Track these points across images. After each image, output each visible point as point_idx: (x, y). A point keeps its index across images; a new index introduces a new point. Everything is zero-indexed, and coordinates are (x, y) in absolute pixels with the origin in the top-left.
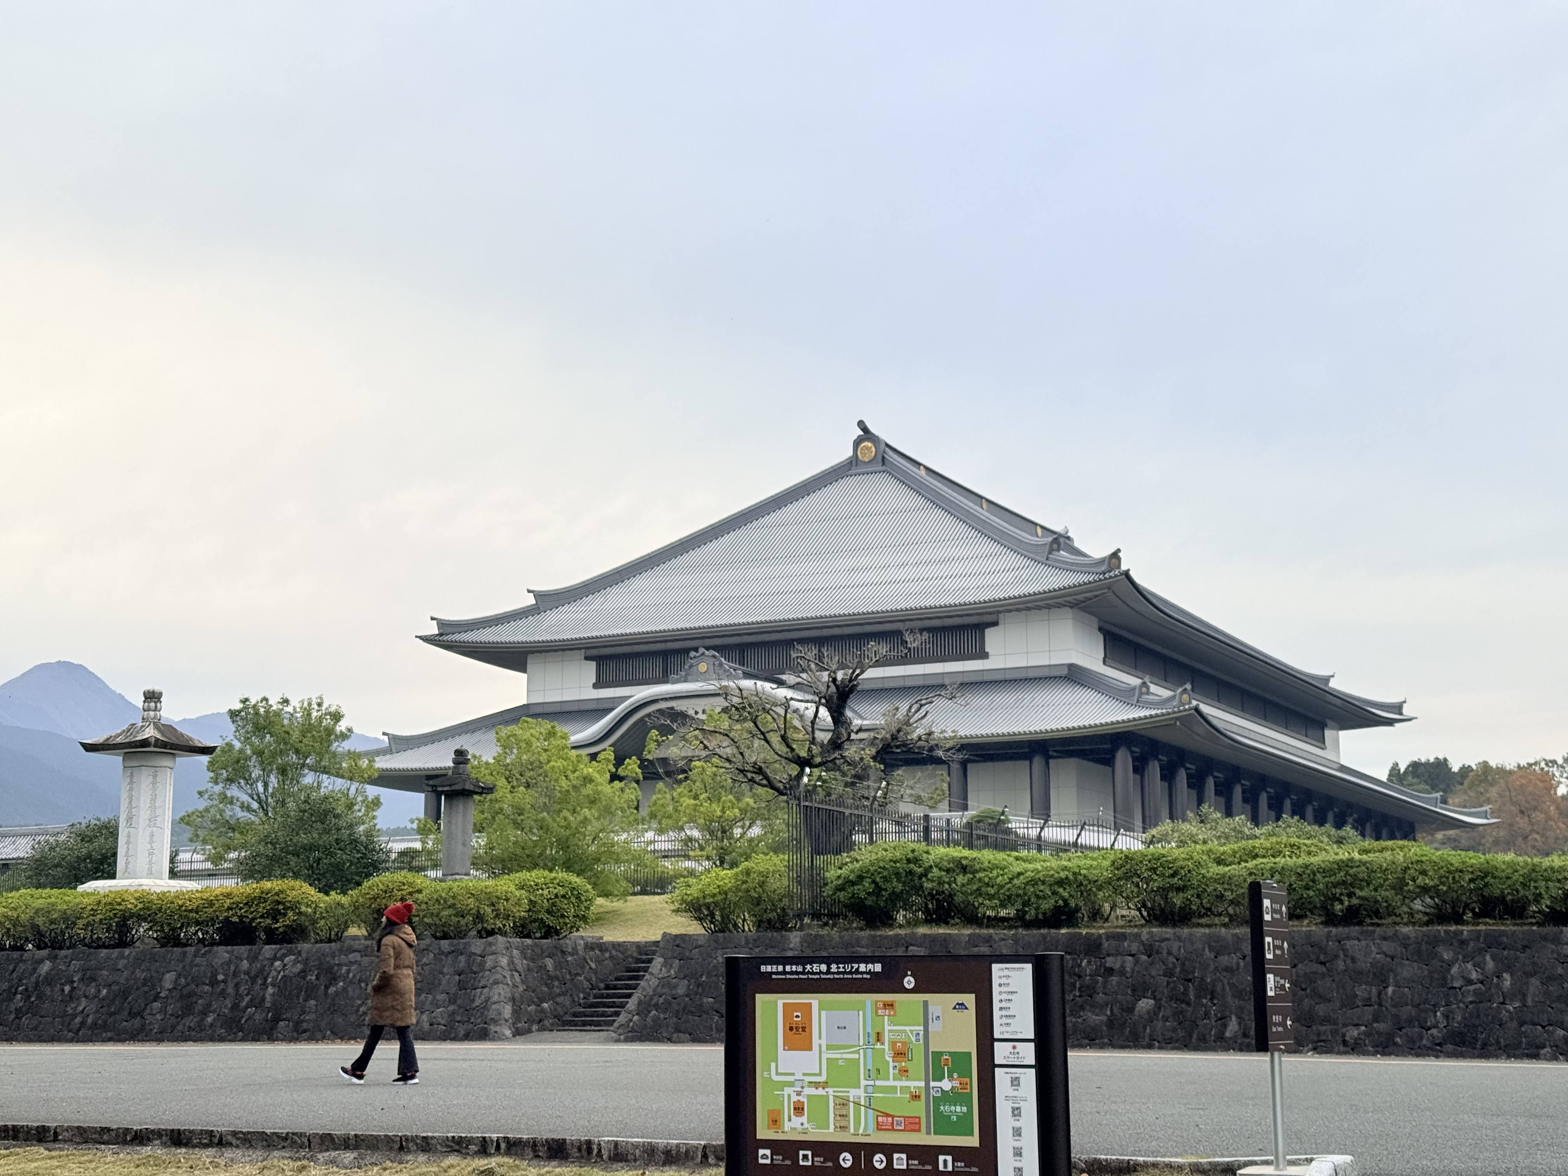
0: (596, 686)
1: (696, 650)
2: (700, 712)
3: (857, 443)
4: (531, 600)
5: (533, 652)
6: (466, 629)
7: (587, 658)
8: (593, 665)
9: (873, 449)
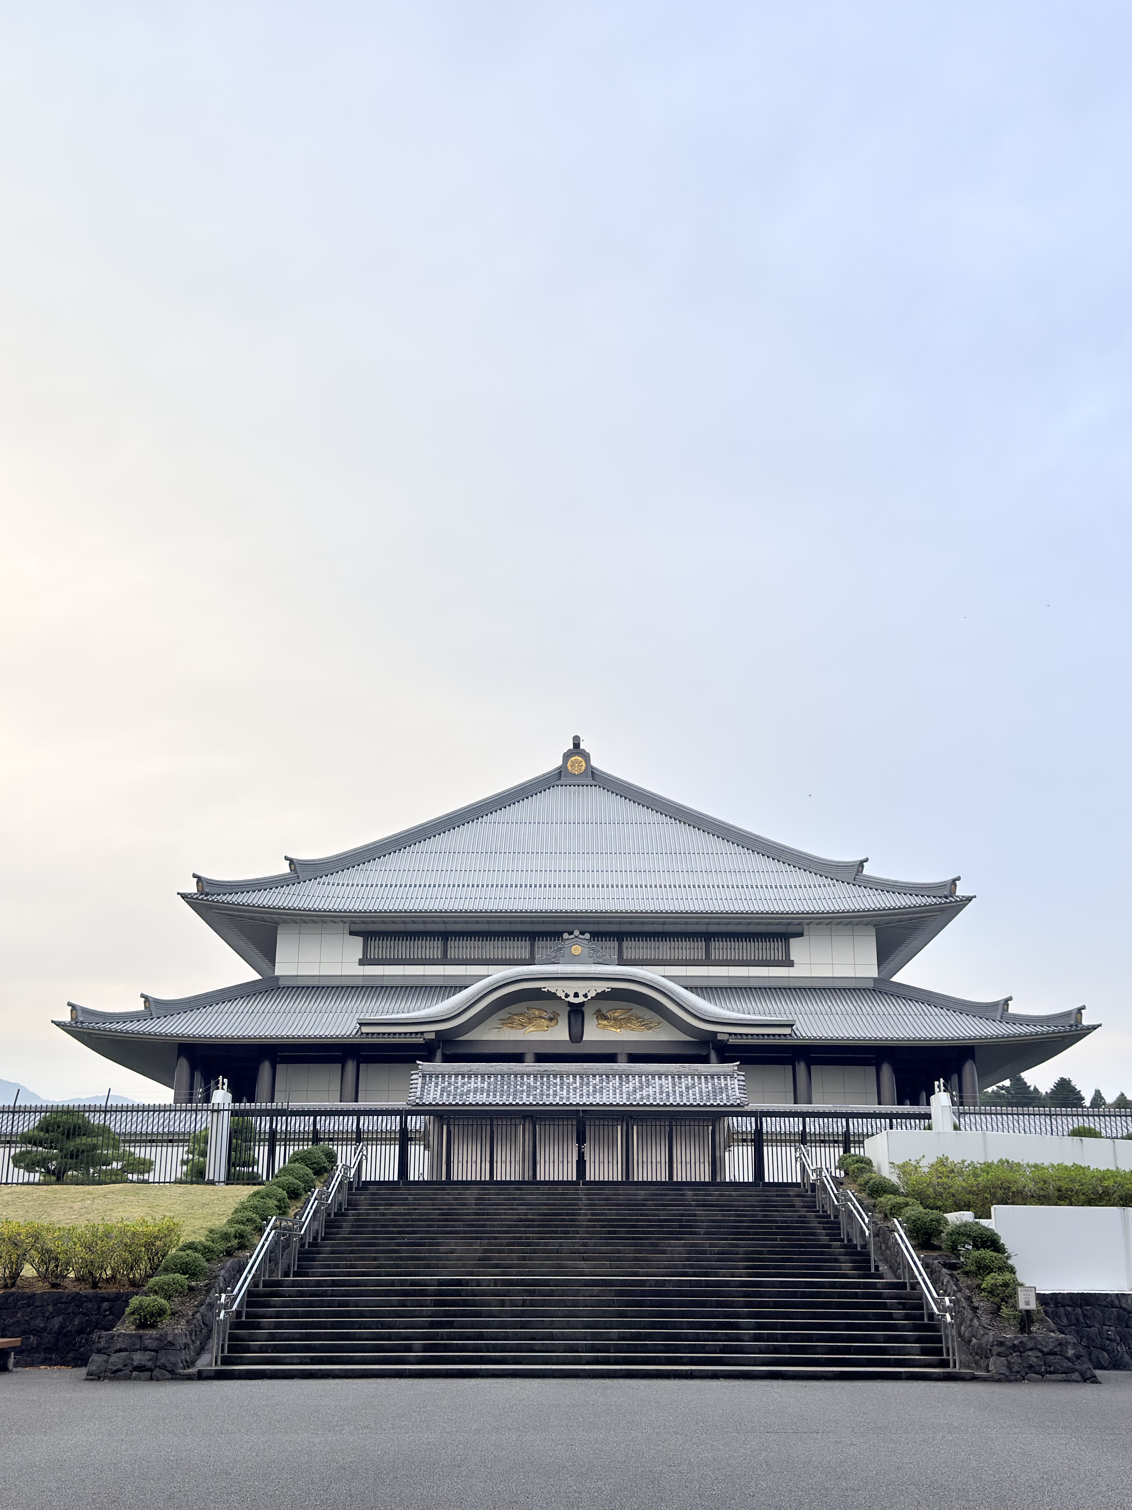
0: (362, 962)
1: (571, 933)
2: (572, 995)
3: (567, 756)
4: (285, 868)
5: (285, 922)
6: (230, 891)
7: (352, 933)
8: (359, 940)
9: (584, 763)
